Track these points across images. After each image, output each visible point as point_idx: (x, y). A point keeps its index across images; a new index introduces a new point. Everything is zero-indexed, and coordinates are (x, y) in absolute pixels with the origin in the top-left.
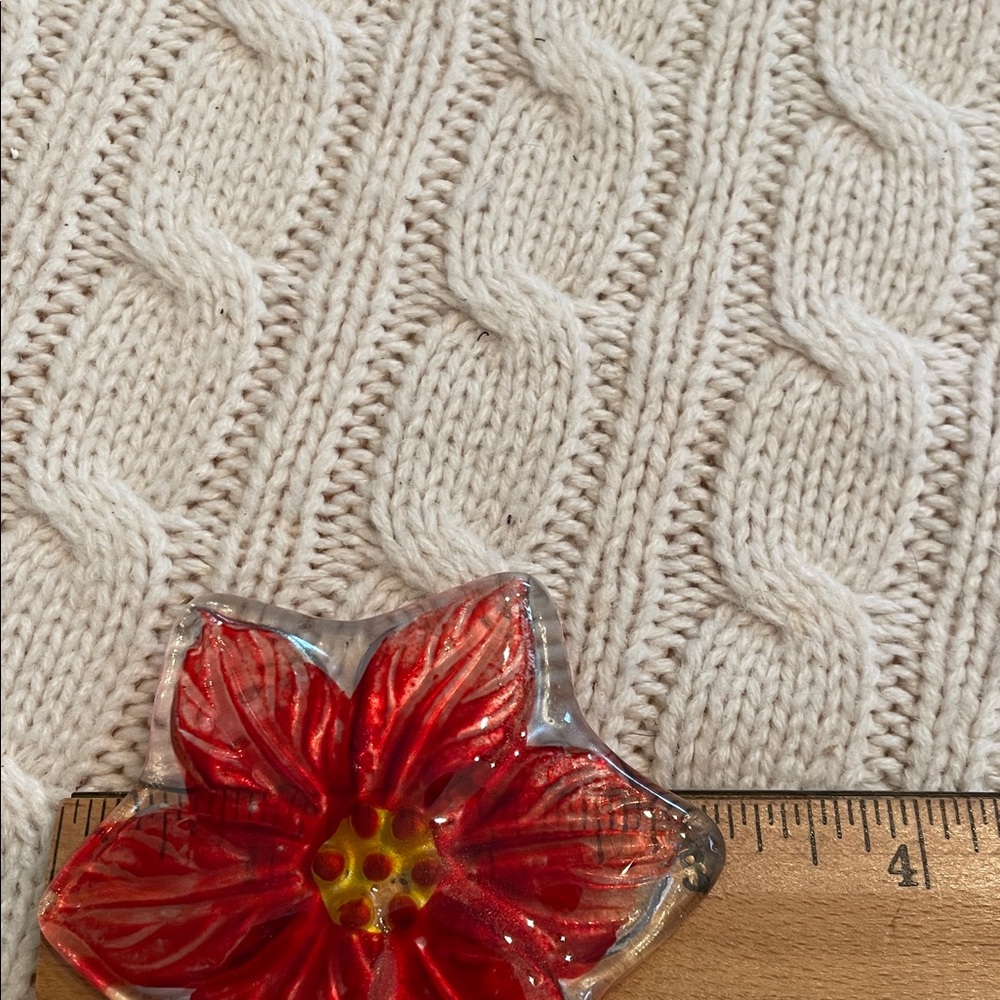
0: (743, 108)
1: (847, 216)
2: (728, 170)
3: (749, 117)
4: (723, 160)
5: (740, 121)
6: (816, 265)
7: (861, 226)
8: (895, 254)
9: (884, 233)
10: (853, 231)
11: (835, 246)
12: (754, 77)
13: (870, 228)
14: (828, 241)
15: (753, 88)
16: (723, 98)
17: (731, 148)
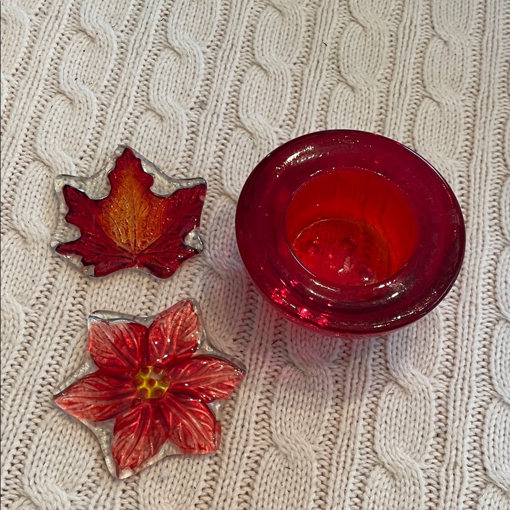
0: (24, 405)
1: (56, 446)
2: (15, 428)
3: (26, 408)
4: (14, 424)
5: (22, 410)
6: (41, 464)
7: (60, 450)
8: (70, 460)
9: (67, 454)
10: (56, 452)
11: (49, 457)
12: (31, 394)
13: (63, 451)
14: (46, 456)
15: (29, 398)
16: (18, 401)
17: (17, 420)
